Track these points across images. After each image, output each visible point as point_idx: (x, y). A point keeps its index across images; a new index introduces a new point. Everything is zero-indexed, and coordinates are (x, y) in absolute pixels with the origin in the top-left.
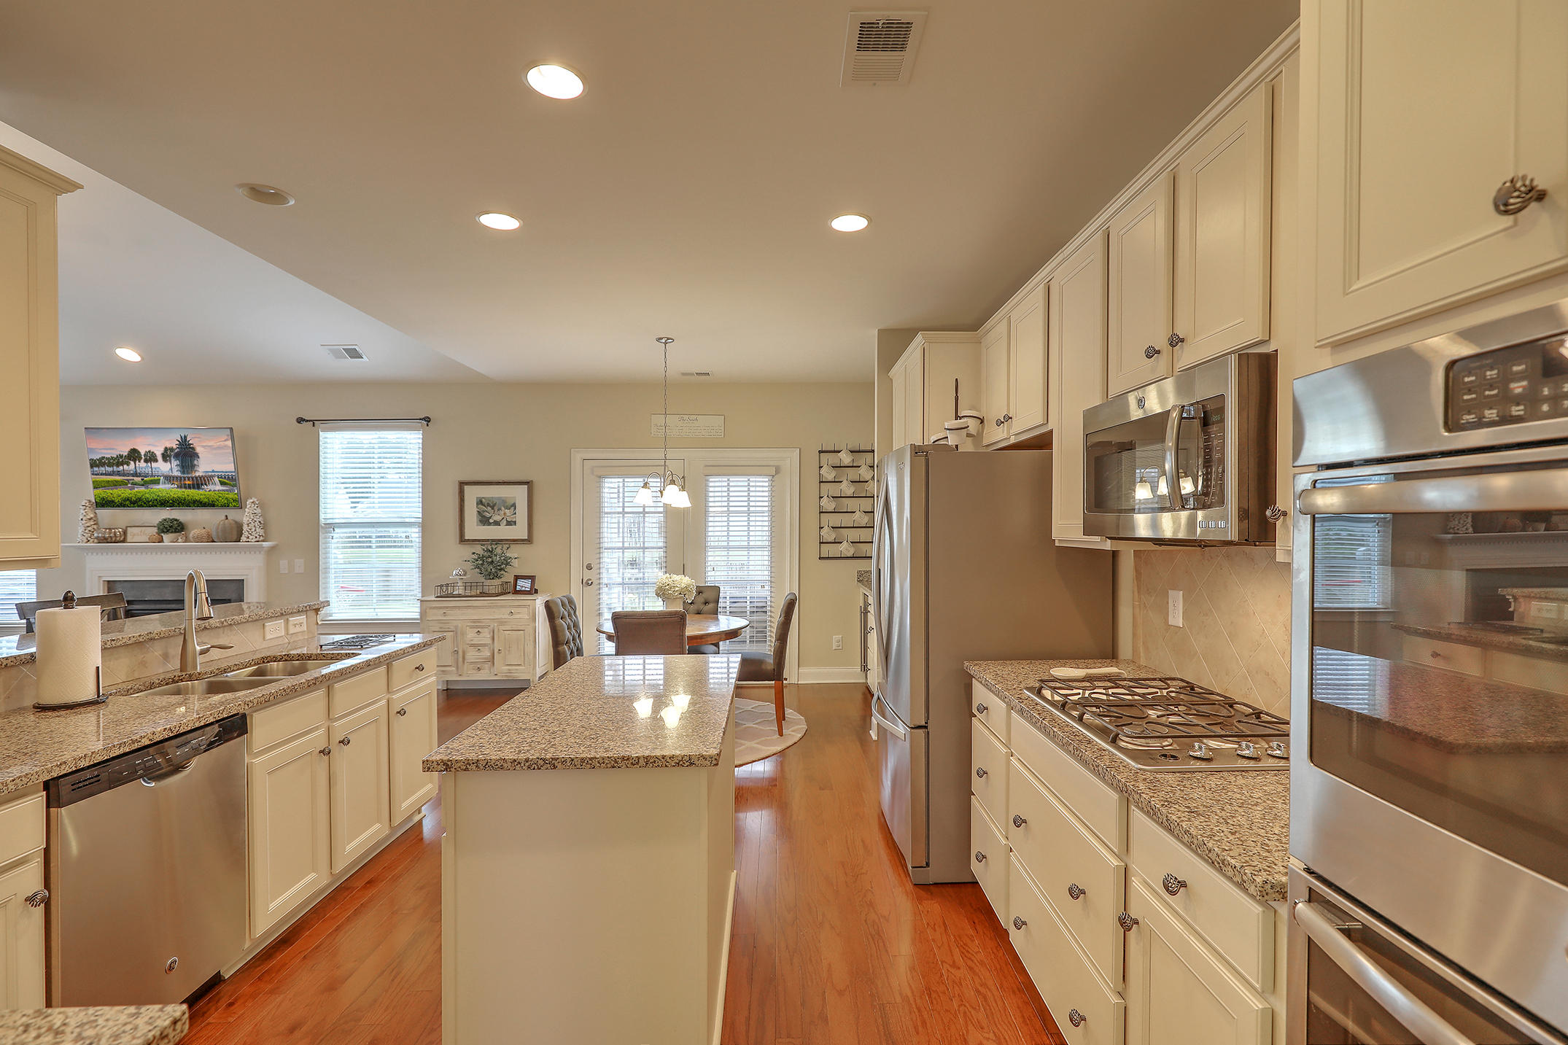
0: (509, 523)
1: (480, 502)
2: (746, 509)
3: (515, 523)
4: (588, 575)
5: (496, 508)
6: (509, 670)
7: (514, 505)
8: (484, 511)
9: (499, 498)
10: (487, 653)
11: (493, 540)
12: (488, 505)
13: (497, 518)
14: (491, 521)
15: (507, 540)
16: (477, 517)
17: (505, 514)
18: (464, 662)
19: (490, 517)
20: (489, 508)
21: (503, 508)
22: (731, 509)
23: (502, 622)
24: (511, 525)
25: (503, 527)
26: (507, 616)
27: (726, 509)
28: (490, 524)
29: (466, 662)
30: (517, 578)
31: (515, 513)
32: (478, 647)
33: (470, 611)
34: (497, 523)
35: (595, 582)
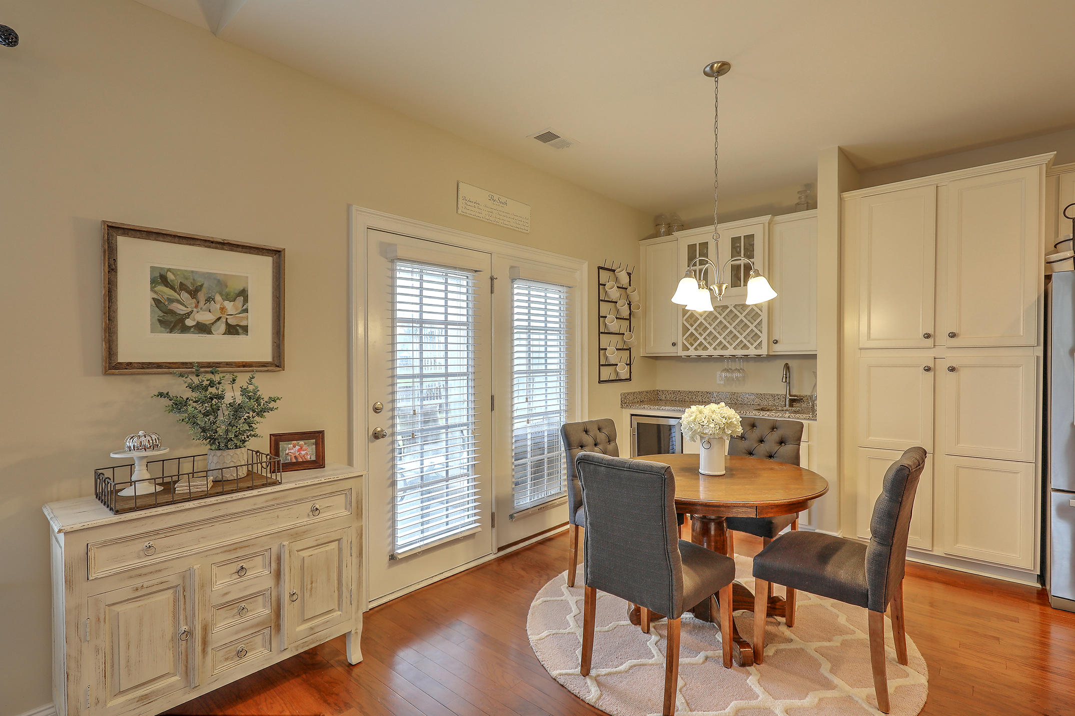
0: (232, 330)
1: (160, 279)
2: (543, 325)
3: (245, 329)
4: (378, 423)
5: (202, 296)
6: (312, 628)
7: (243, 294)
8: (171, 301)
9: (209, 276)
10: (261, 611)
11: (202, 365)
12: (183, 287)
13: (205, 317)
14: (189, 322)
15: (228, 364)
16: (152, 312)
17: (222, 309)
18: (204, 651)
19: (188, 315)
20: (185, 296)
21: (218, 298)
22: (532, 324)
23: (296, 535)
24: (238, 333)
25: (218, 337)
26: (305, 520)
27: (526, 324)
28: (185, 329)
29: (209, 650)
30: (277, 440)
31: (246, 311)
32: (237, 606)
33: (220, 527)
34: (203, 329)
35: (388, 431)
